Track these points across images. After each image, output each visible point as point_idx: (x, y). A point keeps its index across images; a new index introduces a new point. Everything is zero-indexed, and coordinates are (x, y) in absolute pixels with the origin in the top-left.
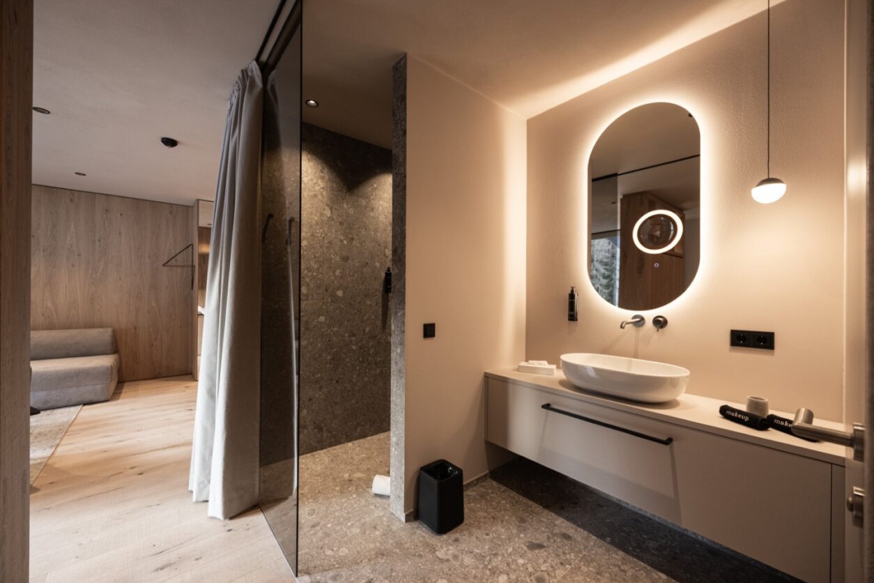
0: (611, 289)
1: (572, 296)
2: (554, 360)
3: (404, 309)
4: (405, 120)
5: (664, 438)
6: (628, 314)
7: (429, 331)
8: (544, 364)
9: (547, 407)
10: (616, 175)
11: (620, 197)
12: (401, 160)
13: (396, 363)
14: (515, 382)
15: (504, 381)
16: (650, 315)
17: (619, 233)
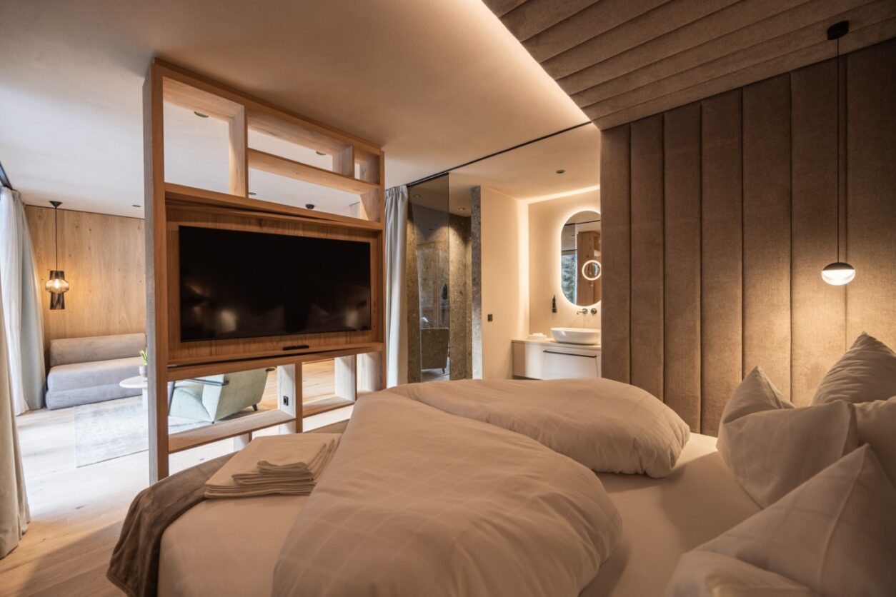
0: (571, 291)
1: (554, 300)
2: (547, 332)
3: (480, 307)
4: (480, 217)
5: (593, 355)
6: (581, 308)
7: (490, 318)
8: (541, 335)
9: (545, 351)
10: (574, 224)
11: (576, 233)
12: (477, 236)
13: (476, 334)
14: (528, 343)
15: (523, 343)
16: (589, 308)
17: (576, 252)
